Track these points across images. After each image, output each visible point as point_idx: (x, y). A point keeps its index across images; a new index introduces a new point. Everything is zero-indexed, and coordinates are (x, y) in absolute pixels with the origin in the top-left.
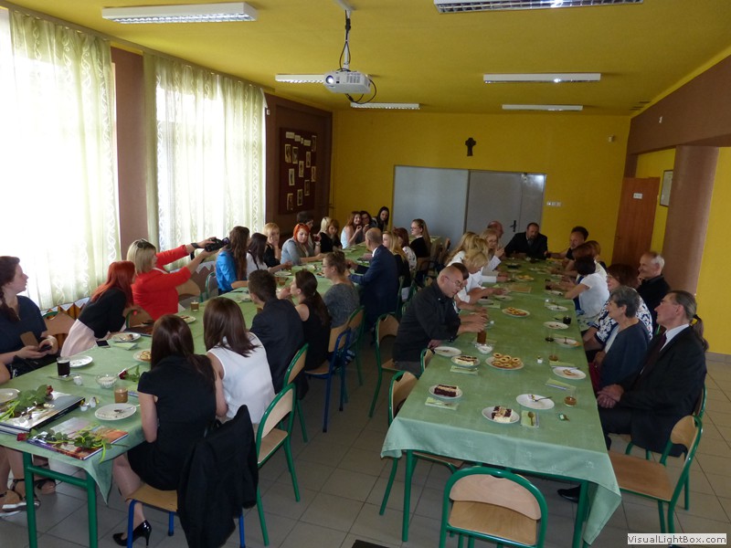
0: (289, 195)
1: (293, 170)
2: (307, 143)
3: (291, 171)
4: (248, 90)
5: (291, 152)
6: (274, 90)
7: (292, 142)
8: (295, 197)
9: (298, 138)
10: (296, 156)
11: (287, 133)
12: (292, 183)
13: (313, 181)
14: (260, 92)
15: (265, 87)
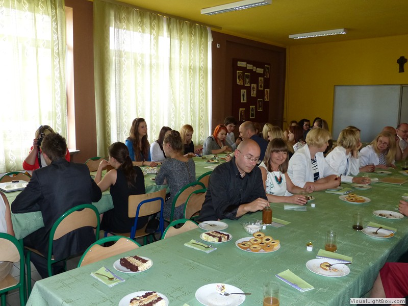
0: (241, 109)
1: (245, 91)
2: (260, 71)
3: (243, 91)
4: (195, 28)
5: (242, 77)
6: (221, 28)
7: (244, 69)
8: (247, 112)
9: (250, 67)
10: (248, 80)
11: (238, 62)
12: (244, 100)
13: (266, 100)
14: (206, 30)
15: (211, 26)
